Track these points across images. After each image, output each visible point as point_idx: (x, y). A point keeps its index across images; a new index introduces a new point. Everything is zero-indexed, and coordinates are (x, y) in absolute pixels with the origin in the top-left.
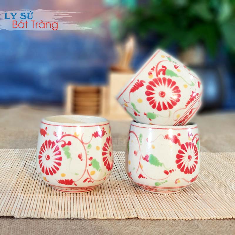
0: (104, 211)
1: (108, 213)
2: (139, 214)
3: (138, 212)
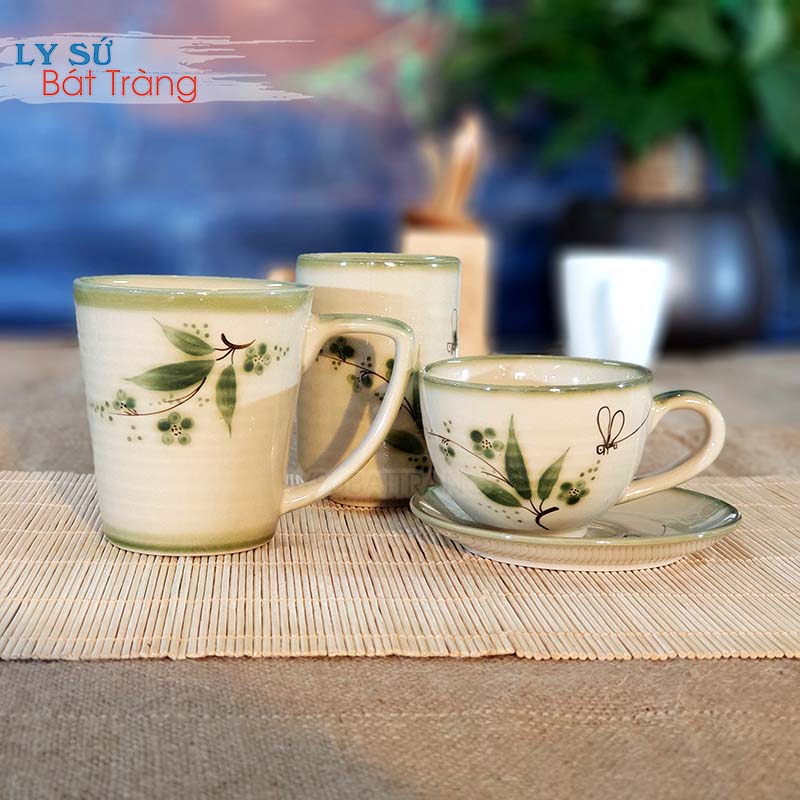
0: (420, 637)
1: (432, 643)
2: (517, 646)
3: (514, 640)
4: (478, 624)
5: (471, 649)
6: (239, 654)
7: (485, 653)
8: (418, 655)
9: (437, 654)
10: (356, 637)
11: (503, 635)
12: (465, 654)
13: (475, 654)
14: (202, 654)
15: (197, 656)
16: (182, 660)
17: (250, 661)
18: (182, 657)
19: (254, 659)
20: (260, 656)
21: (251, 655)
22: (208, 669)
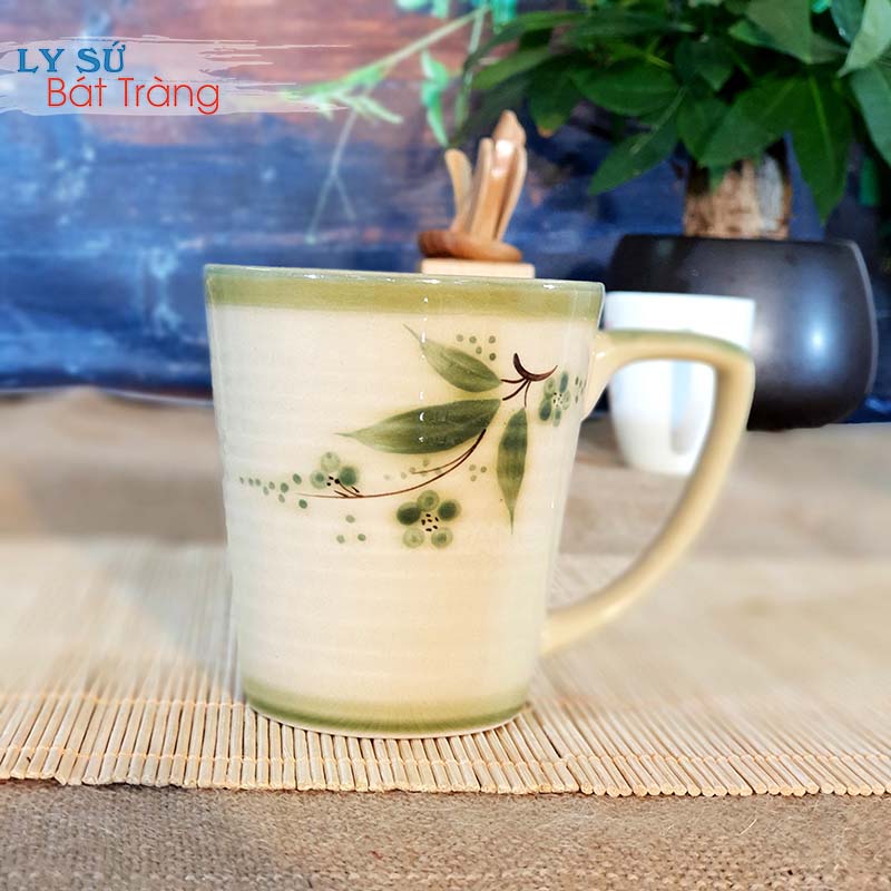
0: (437, 763)
1: (454, 772)
2: (582, 779)
3: (577, 771)
4: (524, 748)
5: (513, 781)
6: (162, 781)
7: (534, 788)
8: (433, 788)
9: (461, 788)
10: (340, 761)
11: (560, 763)
12: (504, 788)
13: (518, 789)
14: (105, 779)
15: (98, 782)
16: (75, 787)
17: (178, 792)
18: (76, 781)
19: (186, 790)
20: (193, 785)
21: (180, 784)
22: (114, 801)
